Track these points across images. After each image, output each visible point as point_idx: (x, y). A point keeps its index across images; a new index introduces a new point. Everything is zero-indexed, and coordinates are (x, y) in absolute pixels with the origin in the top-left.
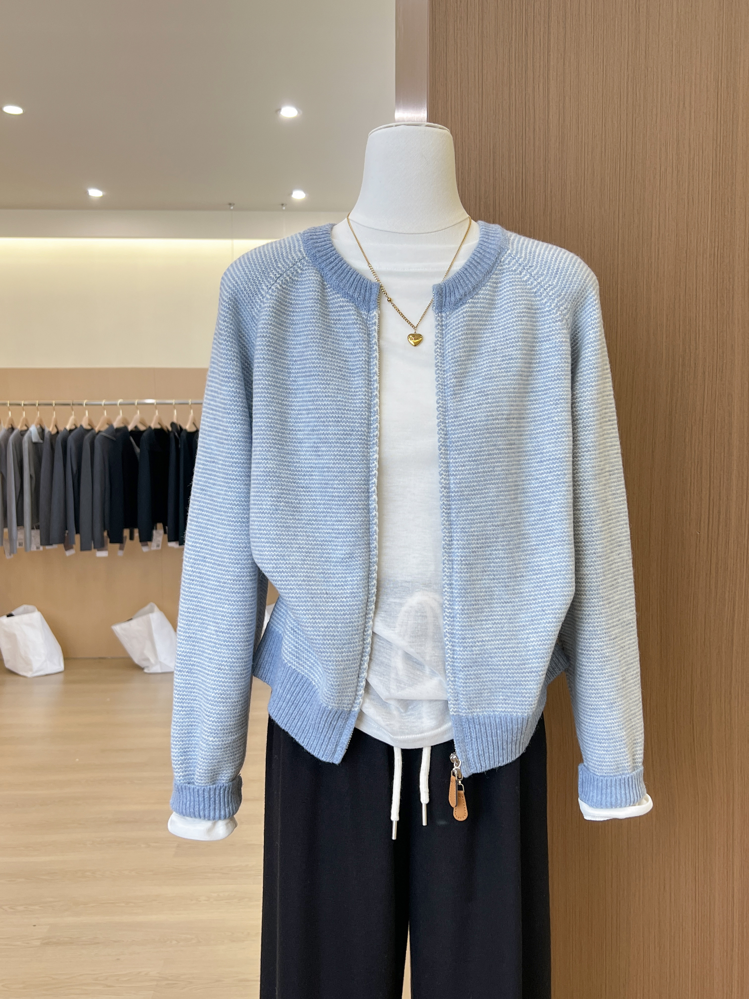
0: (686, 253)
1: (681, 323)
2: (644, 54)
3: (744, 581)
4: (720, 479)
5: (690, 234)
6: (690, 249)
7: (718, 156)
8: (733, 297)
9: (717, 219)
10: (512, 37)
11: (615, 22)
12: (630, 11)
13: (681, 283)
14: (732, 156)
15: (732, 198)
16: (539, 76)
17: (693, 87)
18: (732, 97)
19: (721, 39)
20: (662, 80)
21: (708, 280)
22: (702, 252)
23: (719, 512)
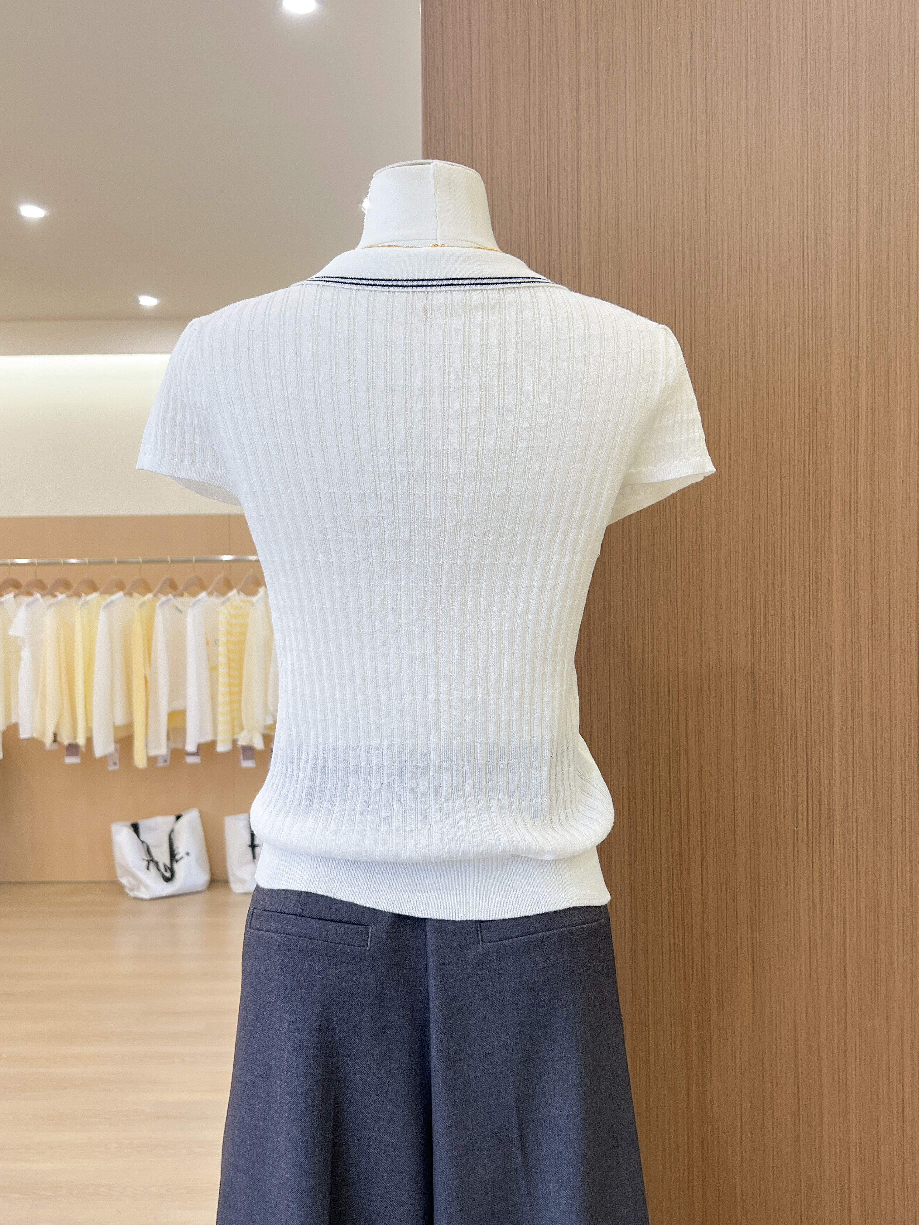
0: (767, 459)
1: (762, 551)
2: (704, 204)
3: (855, 892)
4: (820, 756)
5: (772, 434)
6: (771, 454)
7: (806, 332)
8: (830, 515)
9: (807, 414)
10: (530, 188)
11: (665, 164)
12: (684, 150)
13: (761, 499)
14: (825, 332)
15: (826, 388)
16: (567, 237)
17: (771, 245)
18: (823, 256)
19: (805, 182)
20: (729, 237)
21: (797, 494)
22: (788, 457)
23: (820, 802)
